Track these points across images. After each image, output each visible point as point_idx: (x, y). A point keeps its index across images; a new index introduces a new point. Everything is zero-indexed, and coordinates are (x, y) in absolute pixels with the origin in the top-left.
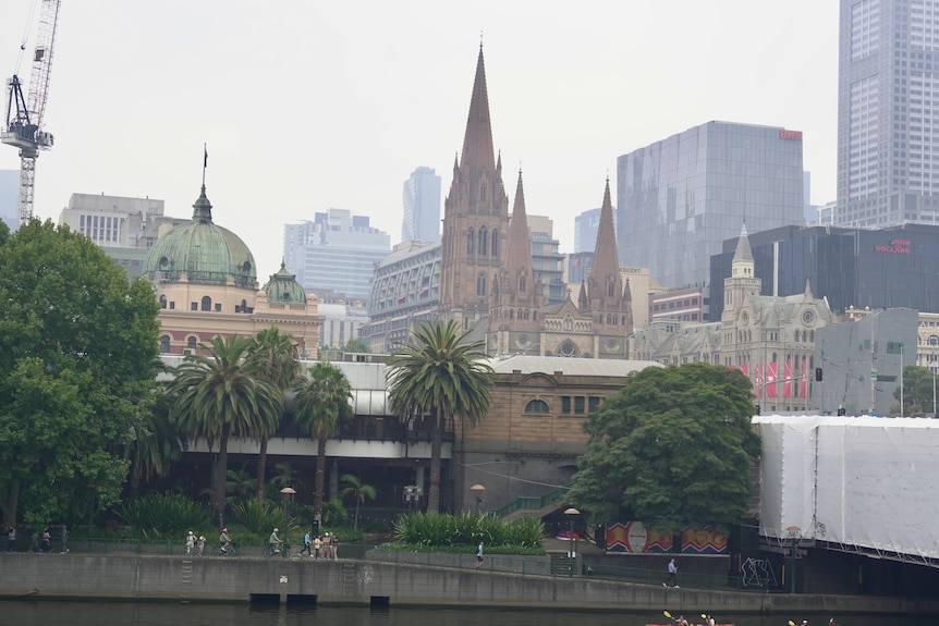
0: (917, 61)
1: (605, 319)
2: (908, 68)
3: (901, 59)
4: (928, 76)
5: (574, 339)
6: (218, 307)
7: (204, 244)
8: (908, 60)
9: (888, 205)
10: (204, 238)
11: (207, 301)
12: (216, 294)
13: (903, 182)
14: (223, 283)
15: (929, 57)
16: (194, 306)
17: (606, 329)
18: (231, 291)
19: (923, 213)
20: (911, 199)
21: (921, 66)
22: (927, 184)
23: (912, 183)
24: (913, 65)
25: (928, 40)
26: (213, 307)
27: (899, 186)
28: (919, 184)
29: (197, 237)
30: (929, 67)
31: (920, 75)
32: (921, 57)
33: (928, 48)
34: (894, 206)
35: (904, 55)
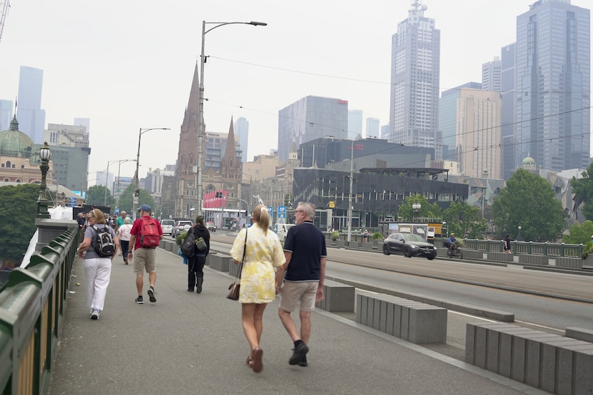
0: (420, 75)
1: (228, 176)
2: (416, 78)
3: (413, 74)
4: (424, 82)
5: (213, 184)
6: (14, 166)
7: (9, 139)
8: (416, 75)
9: (407, 134)
10: (10, 136)
11: (8, 163)
12: (13, 160)
13: (413, 124)
14: (16, 156)
15: (425, 74)
16: (3, 165)
17: (228, 180)
18: (20, 159)
19: (421, 137)
20: (416, 132)
21: (421, 77)
22: (423, 126)
23: (417, 125)
24: (418, 77)
25: (425, 67)
26: (11, 166)
27: (412, 126)
28: (420, 125)
29: (7, 136)
30: (424, 78)
31: (421, 81)
32: (421, 74)
33: (424, 71)
34: (409, 135)
35: (415, 73)
